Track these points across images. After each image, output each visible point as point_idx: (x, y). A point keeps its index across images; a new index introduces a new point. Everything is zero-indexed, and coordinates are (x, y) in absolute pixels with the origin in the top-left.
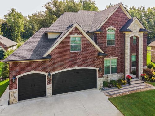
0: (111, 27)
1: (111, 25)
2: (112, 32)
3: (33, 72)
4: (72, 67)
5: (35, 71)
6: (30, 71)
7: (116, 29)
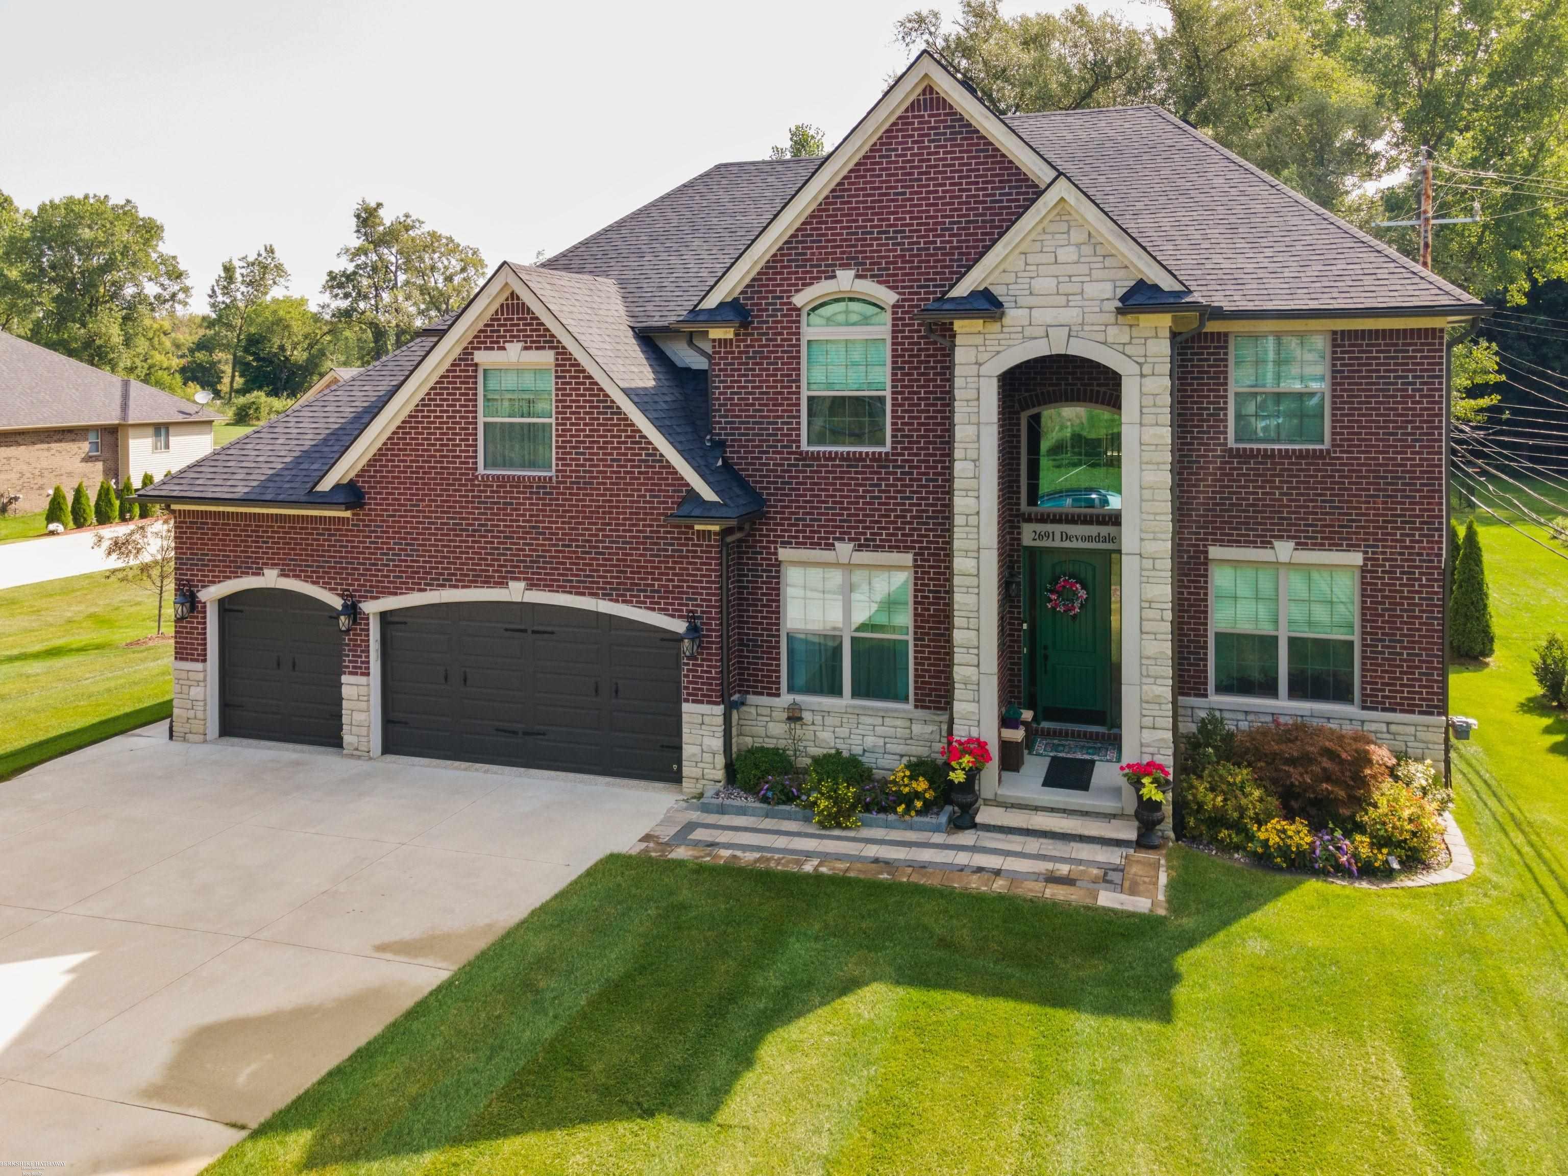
0: (845, 279)
1: (845, 266)
2: (865, 320)
3: (270, 579)
4: (488, 582)
5: (284, 575)
6: (258, 573)
7: (889, 297)
